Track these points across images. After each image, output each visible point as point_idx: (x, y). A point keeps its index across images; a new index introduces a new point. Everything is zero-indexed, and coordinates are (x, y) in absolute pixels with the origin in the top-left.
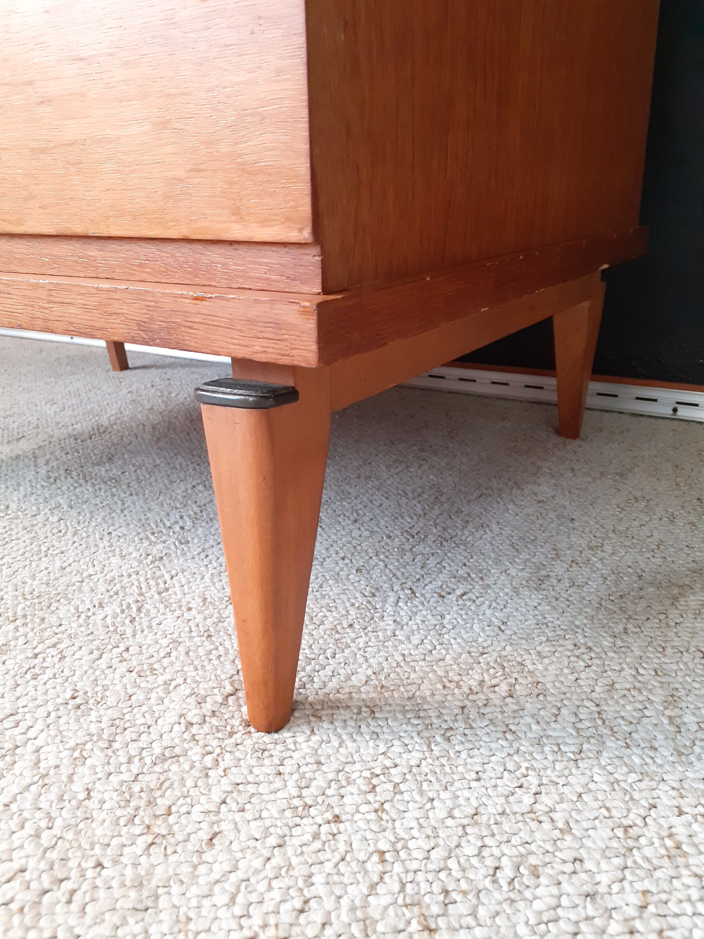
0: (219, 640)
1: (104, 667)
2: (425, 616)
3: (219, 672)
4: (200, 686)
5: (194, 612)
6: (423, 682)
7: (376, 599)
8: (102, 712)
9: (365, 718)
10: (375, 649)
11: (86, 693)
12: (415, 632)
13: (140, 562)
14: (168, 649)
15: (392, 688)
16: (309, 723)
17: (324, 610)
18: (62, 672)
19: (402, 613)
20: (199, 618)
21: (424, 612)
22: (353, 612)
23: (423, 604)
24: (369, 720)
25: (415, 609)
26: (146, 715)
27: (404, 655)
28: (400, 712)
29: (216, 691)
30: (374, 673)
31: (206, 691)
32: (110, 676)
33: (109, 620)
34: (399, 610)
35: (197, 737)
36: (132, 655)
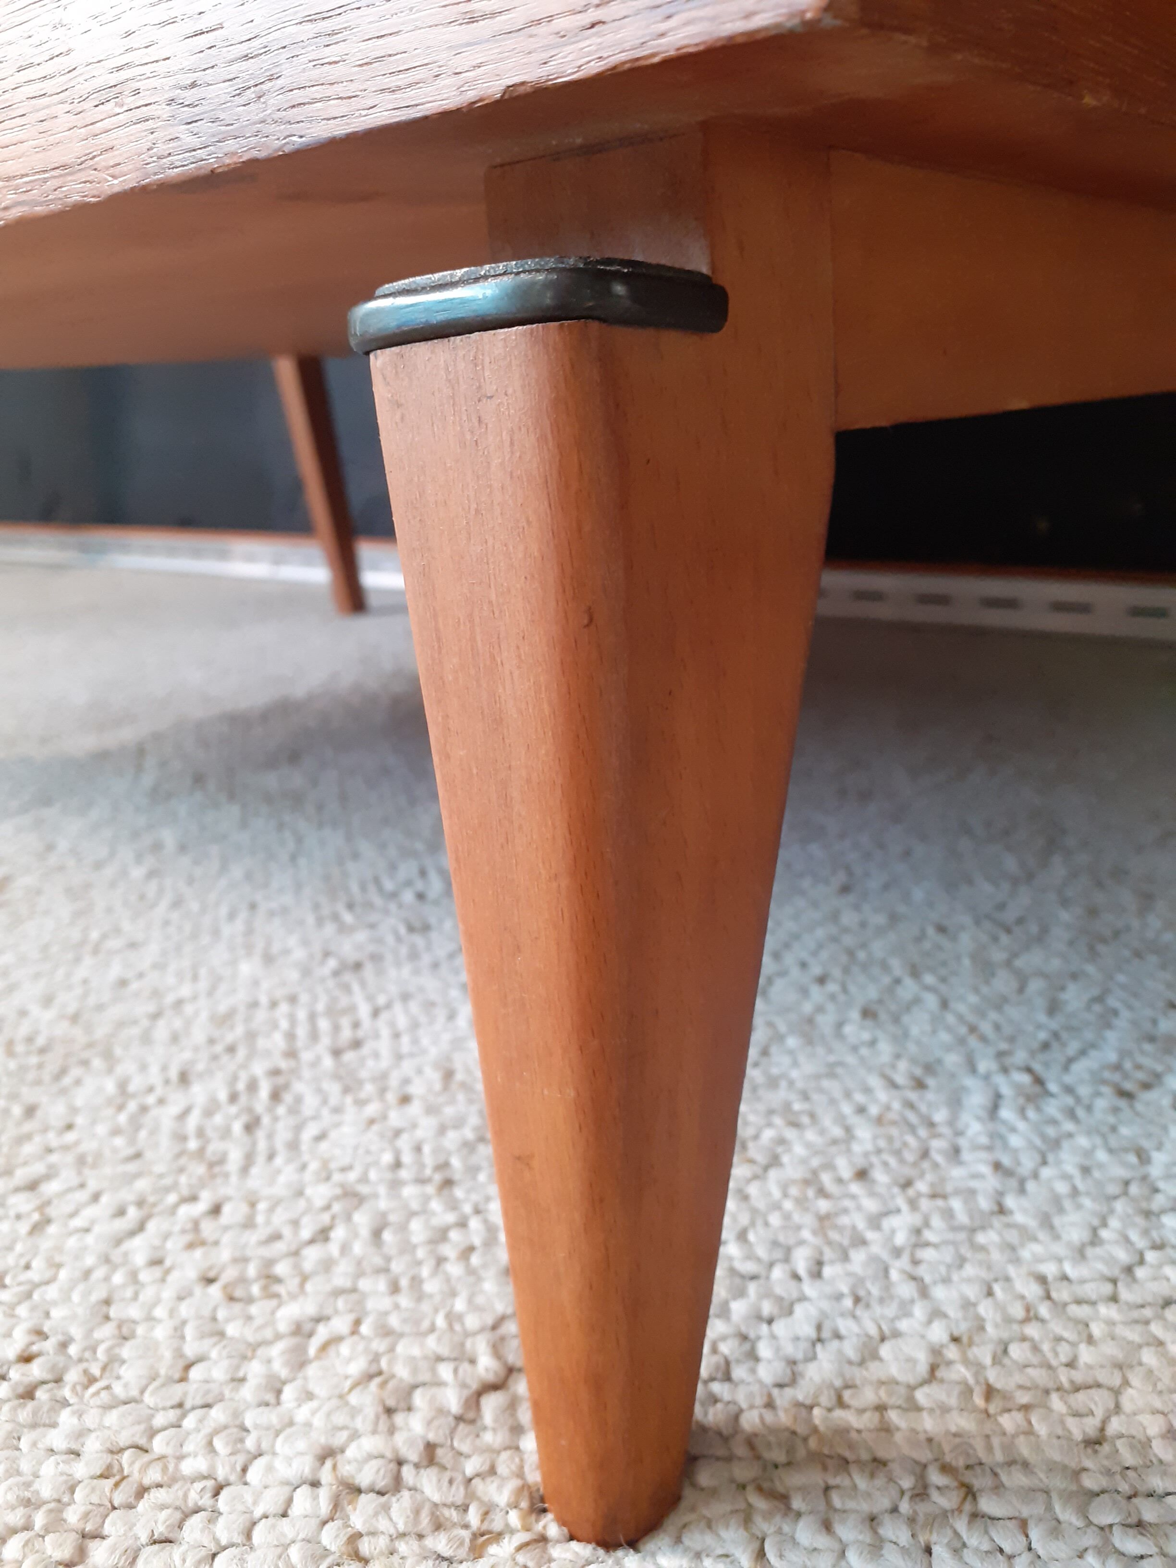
0: (474, 1197)
1: (140, 1259)
2: (1088, 1153)
3: (460, 1305)
4: (400, 1349)
5: (415, 1108)
6: (1126, 1383)
7: (930, 1096)
8: (91, 1419)
9: (944, 1515)
10: (947, 1255)
11: (64, 1345)
12: (1067, 1204)
13: (306, 972)
14: (326, 1218)
15: (1024, 1398)
16: (747, 1520)
17: (778, 1121)
18: (28, 1267)
19: (1015, 1141)
20: (426, 1127)
21: (1083, 1141)
22: (864, 1133)
23: (1071, 1115)
24: (961, 1525)
25: (1051, 1131)
26: (218, 1443)
27: (1042, 1280)
28: (1067, 1497)
29: (445, 1371)
30: (955, 1340)
31: (415, 1371)
32: (147, 1295)
33: (193, 1121)
34: (1003, 1130)
35: (365, 1547)
36: (226, 1228)
